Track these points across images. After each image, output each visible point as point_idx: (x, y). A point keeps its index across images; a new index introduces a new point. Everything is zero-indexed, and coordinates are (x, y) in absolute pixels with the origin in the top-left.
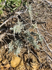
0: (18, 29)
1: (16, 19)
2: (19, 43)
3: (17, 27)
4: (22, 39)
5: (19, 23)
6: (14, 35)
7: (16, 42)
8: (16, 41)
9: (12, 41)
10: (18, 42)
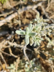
0: (37, 34)
1: (32, 15)
2: (33, 67)
3: (34, 30)
4: (39, 59)
5: (38, 22)
6: (25, 48)
7: (26, 66)
8: (27, 61)
9: (18, 60)
10: (31, 66)
